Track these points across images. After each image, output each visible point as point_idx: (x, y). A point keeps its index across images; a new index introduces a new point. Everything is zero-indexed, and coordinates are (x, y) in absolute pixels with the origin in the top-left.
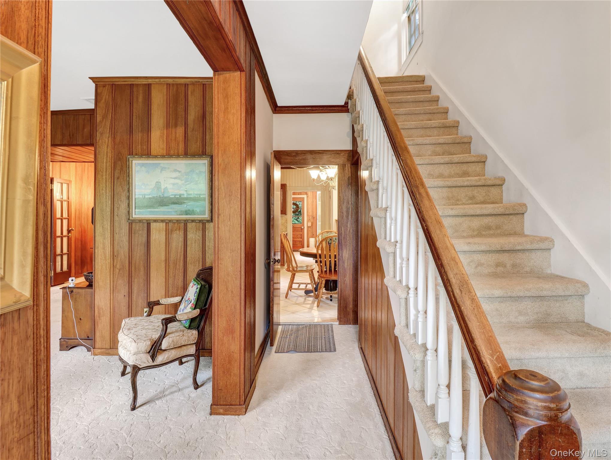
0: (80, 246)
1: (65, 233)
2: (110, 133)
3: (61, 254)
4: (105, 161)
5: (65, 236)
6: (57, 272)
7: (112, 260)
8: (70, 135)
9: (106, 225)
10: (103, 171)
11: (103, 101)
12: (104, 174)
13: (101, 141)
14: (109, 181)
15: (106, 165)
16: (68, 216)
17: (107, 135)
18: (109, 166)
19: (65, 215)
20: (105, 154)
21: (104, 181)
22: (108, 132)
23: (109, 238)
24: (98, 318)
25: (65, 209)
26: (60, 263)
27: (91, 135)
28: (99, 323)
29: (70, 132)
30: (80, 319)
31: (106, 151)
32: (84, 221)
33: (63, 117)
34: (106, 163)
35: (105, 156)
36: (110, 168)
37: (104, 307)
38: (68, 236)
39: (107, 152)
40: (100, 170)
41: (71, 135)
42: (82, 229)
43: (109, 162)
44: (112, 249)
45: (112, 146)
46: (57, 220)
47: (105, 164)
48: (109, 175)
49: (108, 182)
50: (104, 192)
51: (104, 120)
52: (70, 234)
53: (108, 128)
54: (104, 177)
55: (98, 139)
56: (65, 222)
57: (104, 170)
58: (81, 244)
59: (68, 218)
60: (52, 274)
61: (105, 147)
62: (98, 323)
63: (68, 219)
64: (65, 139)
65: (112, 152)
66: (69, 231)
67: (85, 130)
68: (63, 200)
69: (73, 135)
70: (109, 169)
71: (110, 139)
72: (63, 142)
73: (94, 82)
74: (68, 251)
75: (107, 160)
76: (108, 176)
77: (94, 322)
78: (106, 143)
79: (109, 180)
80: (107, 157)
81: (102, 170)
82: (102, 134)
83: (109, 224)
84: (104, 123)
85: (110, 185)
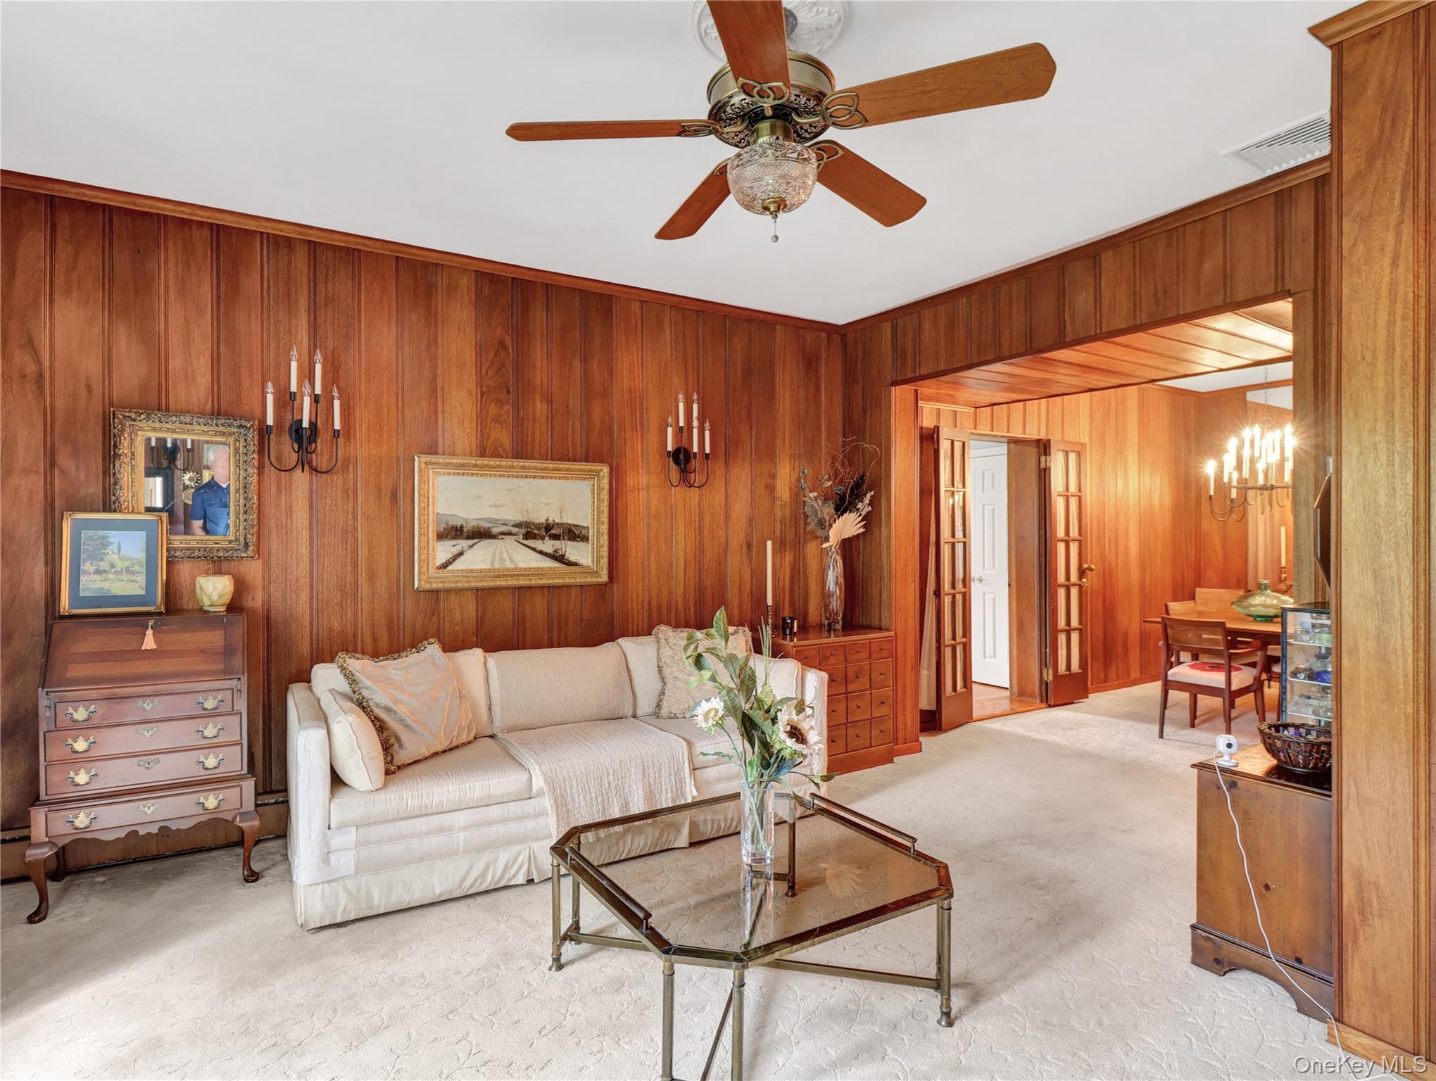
0: (1101, 611)
1: (1074, 577)
2: (1409, 205)
3: (1067, 628)
4: (1382, 318)
5: (1074, 585)
6: (1059, 674)
7: (1422, 706)
8: (1155, 295)
9: (1394, 568)
10: (1374, 357)
11: (1370, 93)
12: (1380, 368)
13: (1361, 247)
14: (1403, 396)
15: (1390, 335)
16: (1080, 534)
17: (1394, 218)
18: (1403, 336)
19: (1074, 533)
20: (1384, 293)
21: (1381, 395)
22: (1397, 202)
23: (1408, 620)
24: (1357, 917)
25: (1073, 517)
26: (1064, 651)
27: (1225, 277)
28: (1361, 937)
29: (1156, 286)
30: (1267, 887)
31: (1386, 281)
32: (1110, 548)
33: (1134, 248)
34: (1391, 324)
35: (1384, 302)
36: (1409, 341)
37: (1382, 881)
38: (1080, 585)
39: (1393, 285)
40: (1359, 358)
41: (1160, 290)
42: (1104, 568)
43: (1404, 318)
44: (1422, 664)
45: (1416, 253)
46: (1058, 543)
47: (1382, 332)
48: (1402, 369)
49: (1398, 399)
50: (1378, 438)
51: (1378, 164)
52: (1084, 580)
53: (1398, 189)
54: (1381, 383)
55: (1346, 244)
56: (1074, 548)
57: (1381, 355)
58: (1104, 606)
59: (1080, 538)
60: (1051, 677)
61: (1382, 267)
62: (1356, 932)
63: (1080, 541)
64: (1140, 312)
65: (1417, 277)
66: (1082, 573)
67: (1206, 266)
68: (1069, 494)
69: (1165, 292)
70: (1404, 346)
71: (1407, 230)
72: (1135, 318)
73: (1323, 40)
74: (1080, 623)
75: (1392, 313)
76: (1396, 375)
77: (1340, 923)
78: (1389, 249)
79: (1402, 388)
80: (1393, 301)
81: (1368, 359)
82: (1364, 220)
83: (1407, 563)
84: (1374, 177)
85: (1409, 409)
